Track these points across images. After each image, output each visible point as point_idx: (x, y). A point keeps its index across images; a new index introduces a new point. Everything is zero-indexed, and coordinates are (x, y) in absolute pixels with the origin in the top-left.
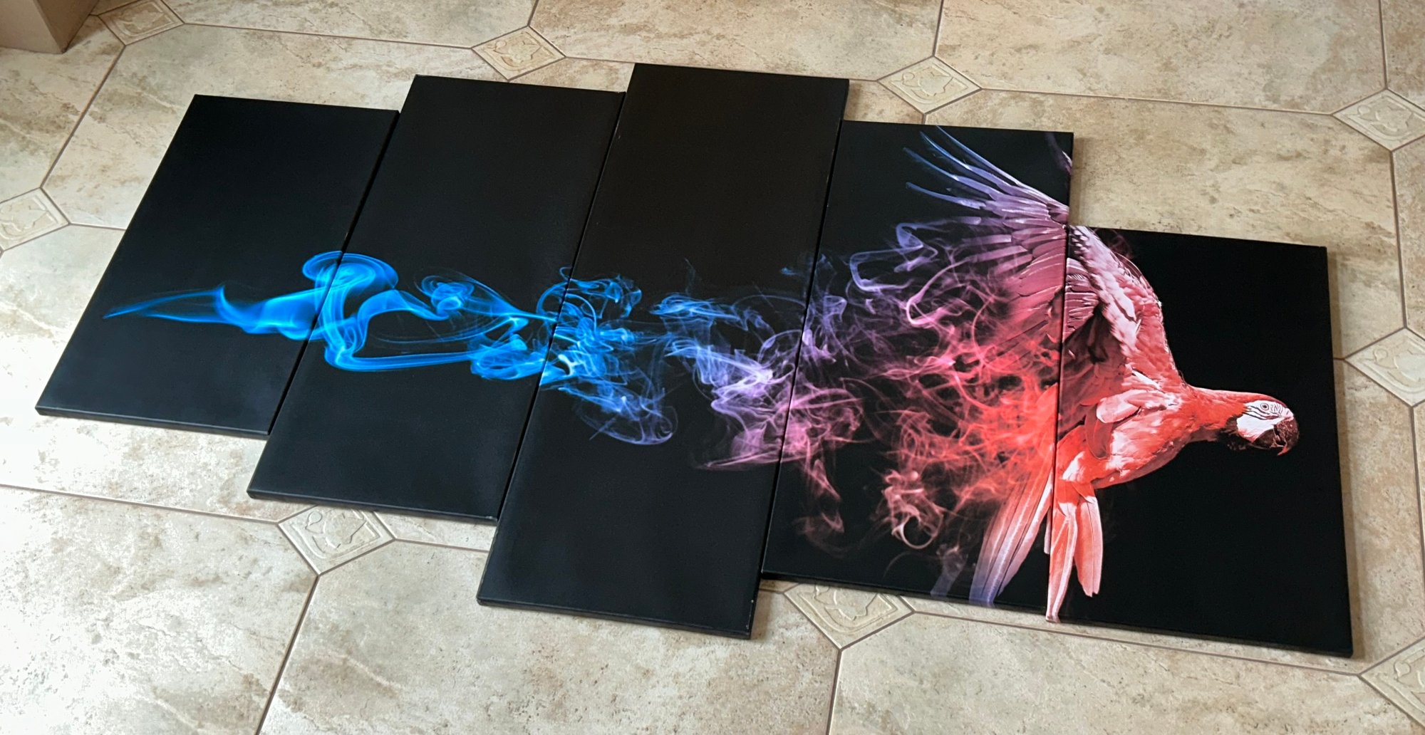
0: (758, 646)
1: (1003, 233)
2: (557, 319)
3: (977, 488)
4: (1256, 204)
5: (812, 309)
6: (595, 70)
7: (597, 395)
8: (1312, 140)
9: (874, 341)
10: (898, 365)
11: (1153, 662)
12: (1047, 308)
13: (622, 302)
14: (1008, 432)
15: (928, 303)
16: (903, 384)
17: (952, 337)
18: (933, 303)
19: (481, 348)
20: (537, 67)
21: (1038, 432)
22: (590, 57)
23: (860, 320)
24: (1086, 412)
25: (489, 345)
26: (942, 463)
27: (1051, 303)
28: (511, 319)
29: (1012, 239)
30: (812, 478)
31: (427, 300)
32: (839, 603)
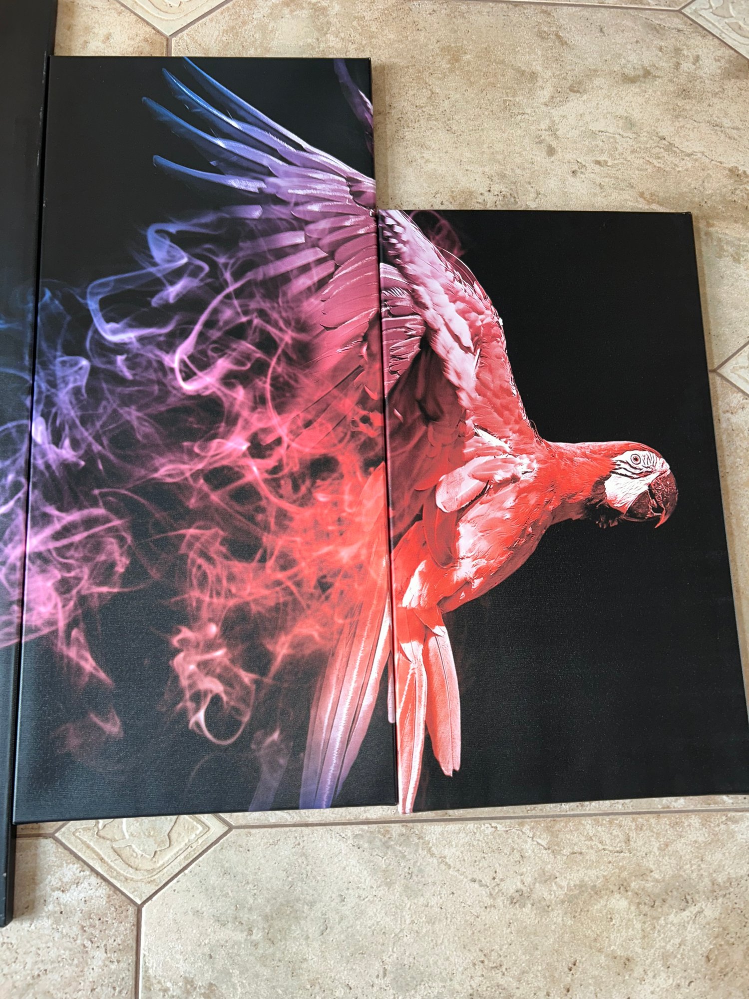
0: (26, 925)
1: (293, 229)
3: (295, 636)
4: (602, 151)
5: (41, 384)
8: (661, 49)
9: (135, 423)
10: (173, 458)
11: (530, 840)
12: (361, 346)
14: (329, 544)
15: (203, 353)
16: (183, 488)
17: (243, 403)
18: (210, 353)
21: (367, 539)
23: (112, 392)
24: (423, 499)
26: (248, 603)
27: (365, 338)
29: (306, 237)
30: (70, 659)
32: (132, 835)
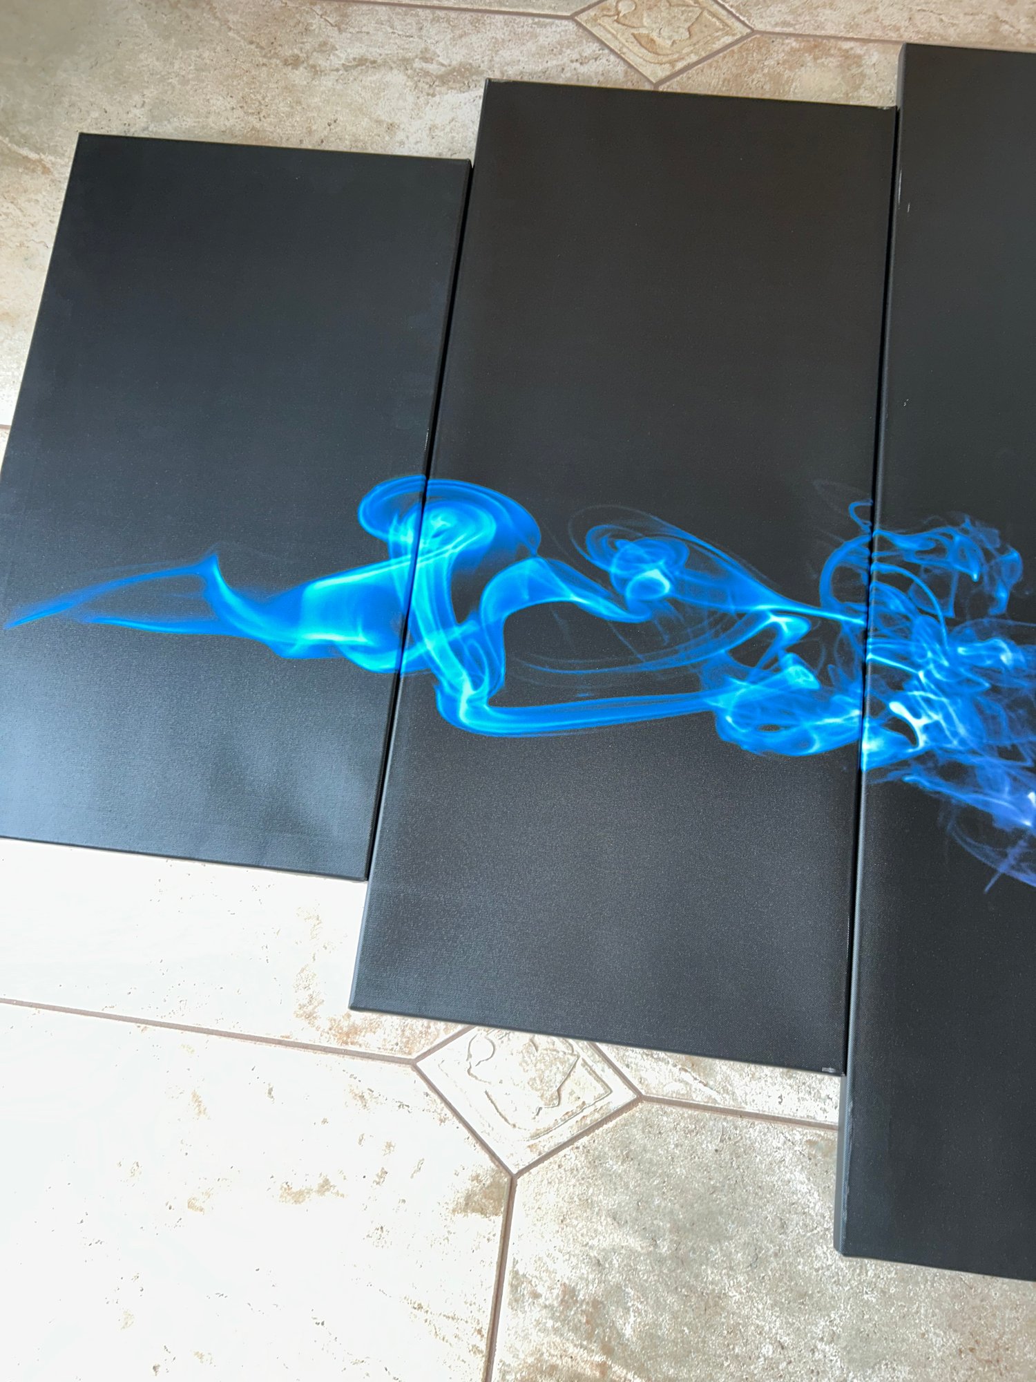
2: (867, 620)
6: (815, 59)
7: (977, 788)
13: (986, 579)
19: (730, 684)
20: (704, 54)
22: (799, 29)
25: (742, 677)
28: (773, 619)
31: (602, 577)
